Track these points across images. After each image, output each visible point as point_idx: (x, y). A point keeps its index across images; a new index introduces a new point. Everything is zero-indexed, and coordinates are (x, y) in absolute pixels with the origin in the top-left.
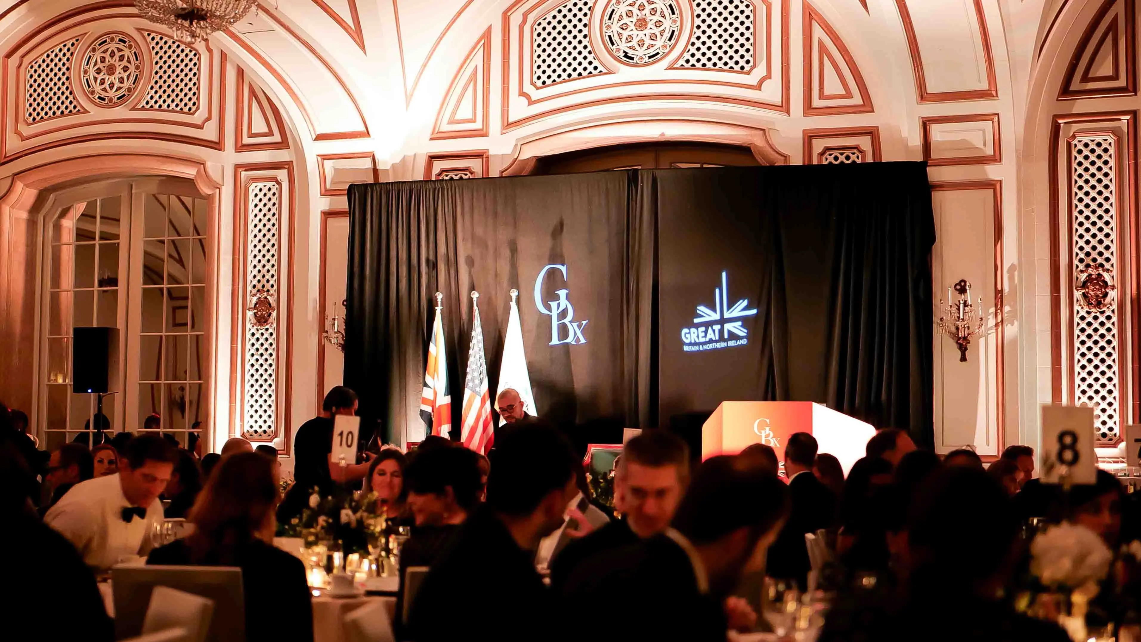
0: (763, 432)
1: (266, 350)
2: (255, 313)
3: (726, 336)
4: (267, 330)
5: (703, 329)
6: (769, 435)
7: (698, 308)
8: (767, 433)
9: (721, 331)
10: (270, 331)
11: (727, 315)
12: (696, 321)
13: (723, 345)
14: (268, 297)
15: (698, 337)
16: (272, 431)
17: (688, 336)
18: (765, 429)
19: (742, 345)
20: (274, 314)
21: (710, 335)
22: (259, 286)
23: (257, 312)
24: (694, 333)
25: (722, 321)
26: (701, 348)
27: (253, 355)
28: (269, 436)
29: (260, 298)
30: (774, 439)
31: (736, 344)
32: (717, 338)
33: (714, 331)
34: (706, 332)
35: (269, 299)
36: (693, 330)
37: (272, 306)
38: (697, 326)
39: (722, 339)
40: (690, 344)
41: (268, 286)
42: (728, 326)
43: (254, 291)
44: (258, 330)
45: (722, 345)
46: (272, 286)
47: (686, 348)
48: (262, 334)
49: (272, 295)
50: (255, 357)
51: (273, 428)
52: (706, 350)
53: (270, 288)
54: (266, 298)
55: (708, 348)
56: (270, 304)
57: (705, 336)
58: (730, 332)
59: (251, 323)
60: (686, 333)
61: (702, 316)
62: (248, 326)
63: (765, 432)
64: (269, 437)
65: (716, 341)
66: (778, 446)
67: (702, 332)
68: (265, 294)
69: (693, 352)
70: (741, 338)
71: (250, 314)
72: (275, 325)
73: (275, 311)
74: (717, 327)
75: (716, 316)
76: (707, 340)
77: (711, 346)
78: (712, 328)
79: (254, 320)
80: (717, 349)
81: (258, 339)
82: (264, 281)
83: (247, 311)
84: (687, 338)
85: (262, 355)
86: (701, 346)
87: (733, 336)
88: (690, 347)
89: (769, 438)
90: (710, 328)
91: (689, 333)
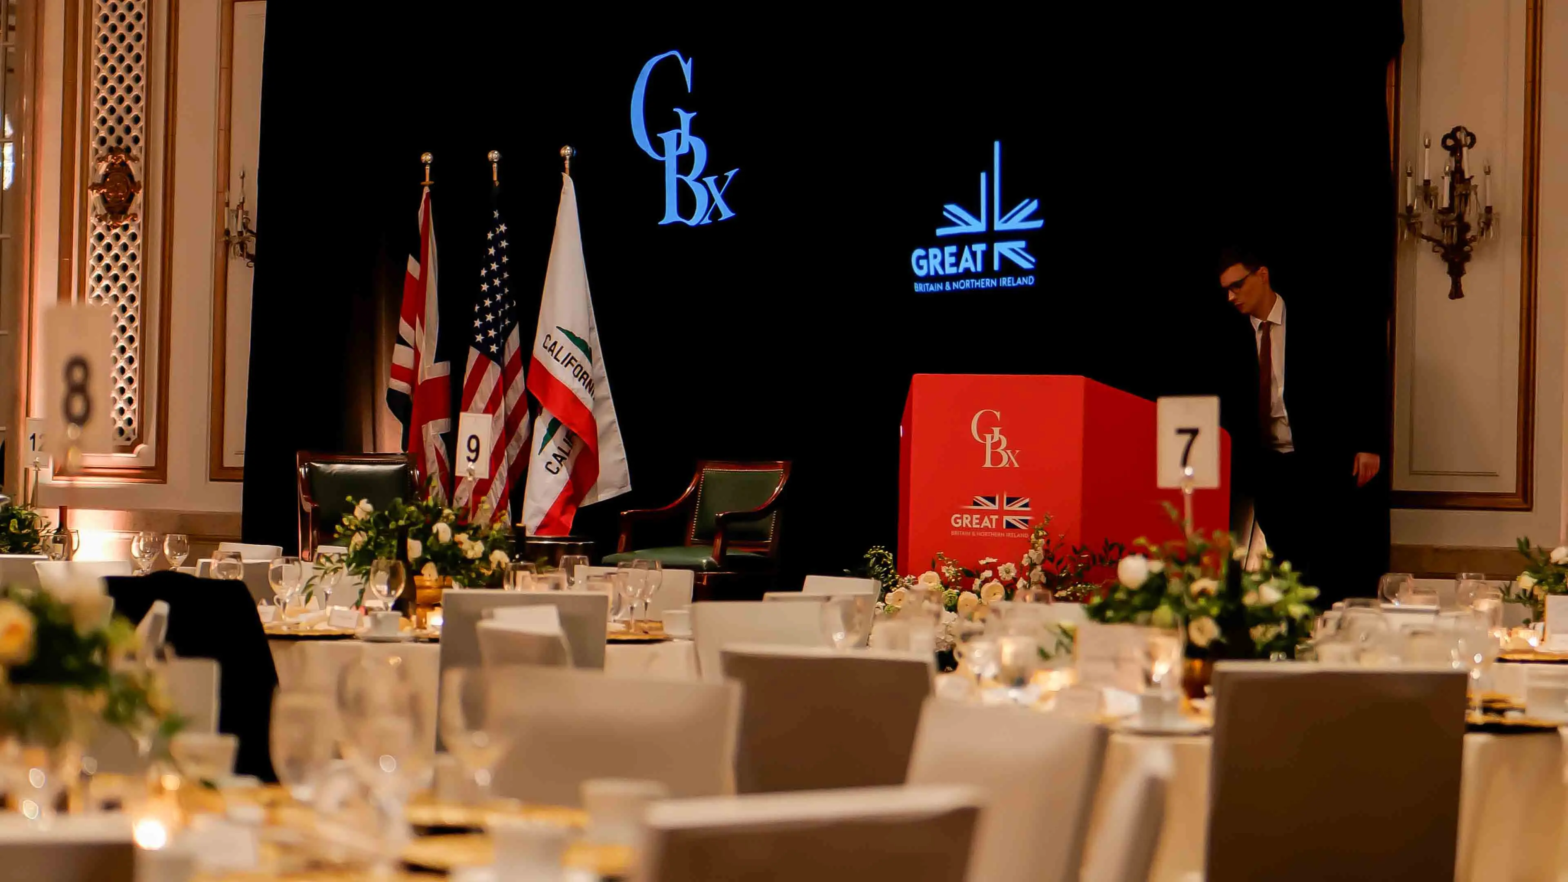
0: (988, 437)
1: (125, 268)
2: (103, 195)
3: (996, 267)
4: (126, 228)
5: (953, 249)
6: (999, 443)
7: (947, 207)
8: (996, 439)
9: (988, 256)
10: (132, 230)
11: (999, 226)
12: (940, 232)
13: (990, 283)
14: (129, 162)
15: (942, 264)
16: (134, 430)
17: (923, 262)
18: (992, 432)
19: (1025, 286)
20: (139, 197)
21: (966, 262)
22: (111, 141)
23: (107, 193)
24: (935, 257)
25: (991, 237)
26: (948, 287)
27: (99, 279)
28: (129, 439)
29: (112, 164)
30: (1009, 451)
31: (1014, 285)
32: (979, 269)
33: (974, 254)
34: (958, 256)
35: (131, 167)
36: (933, 251)
37: (136, 180)
38: (942, 242)
39: (987, 271)
40: (928, 279)
41: (127, 140)
42: (1001, 248)
43: (102, 151)
44: (109, 228)
45: (988, 284)
46: (136, 140)
47: (918, 287)
48: (117, 237)
49: (135, 159)
50: (105, 282)
51: (135, 424)
52: (959, 290)
53: (131, 145)
54: (124, 164)
55: (962, 288)
56: (131, 176)
57: (957, 264)
58: (1002, 257)
59: (96, 216)
60: (919, 258)
61: (953, 224)
62: (92, 220)
63: (992, 438)
64: (129, 443)
65: (977, 276)
66: (1016, 465)
67: (952, 255)
68: (123, 156)
69: (932, 293)
70: (1024, 273)
71: (94, 196)
72: (140, 220)
73: (141, 191)
74: (979, 248)
75: (978, 226)
76: (961, 270)
77: (967, 284)
78: (970, 248)
79: (101, 210)
80: (978, 290)
81: (109, 247)
82: (119, 131)
83: (90, 191)
84: (921, 268)
85: (116, 278)
86: (947, 284)
87: (1009, 268)
88: (927, 284)
89: (999, 450)
90: (966, 249)
91: (926, 257)
